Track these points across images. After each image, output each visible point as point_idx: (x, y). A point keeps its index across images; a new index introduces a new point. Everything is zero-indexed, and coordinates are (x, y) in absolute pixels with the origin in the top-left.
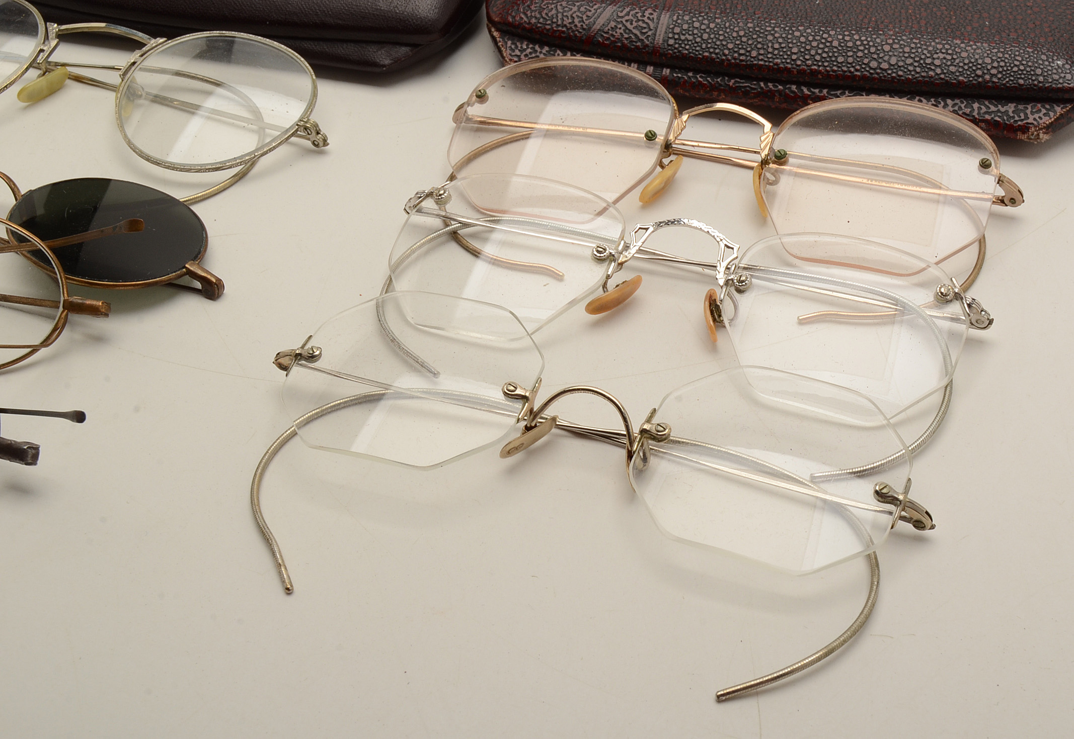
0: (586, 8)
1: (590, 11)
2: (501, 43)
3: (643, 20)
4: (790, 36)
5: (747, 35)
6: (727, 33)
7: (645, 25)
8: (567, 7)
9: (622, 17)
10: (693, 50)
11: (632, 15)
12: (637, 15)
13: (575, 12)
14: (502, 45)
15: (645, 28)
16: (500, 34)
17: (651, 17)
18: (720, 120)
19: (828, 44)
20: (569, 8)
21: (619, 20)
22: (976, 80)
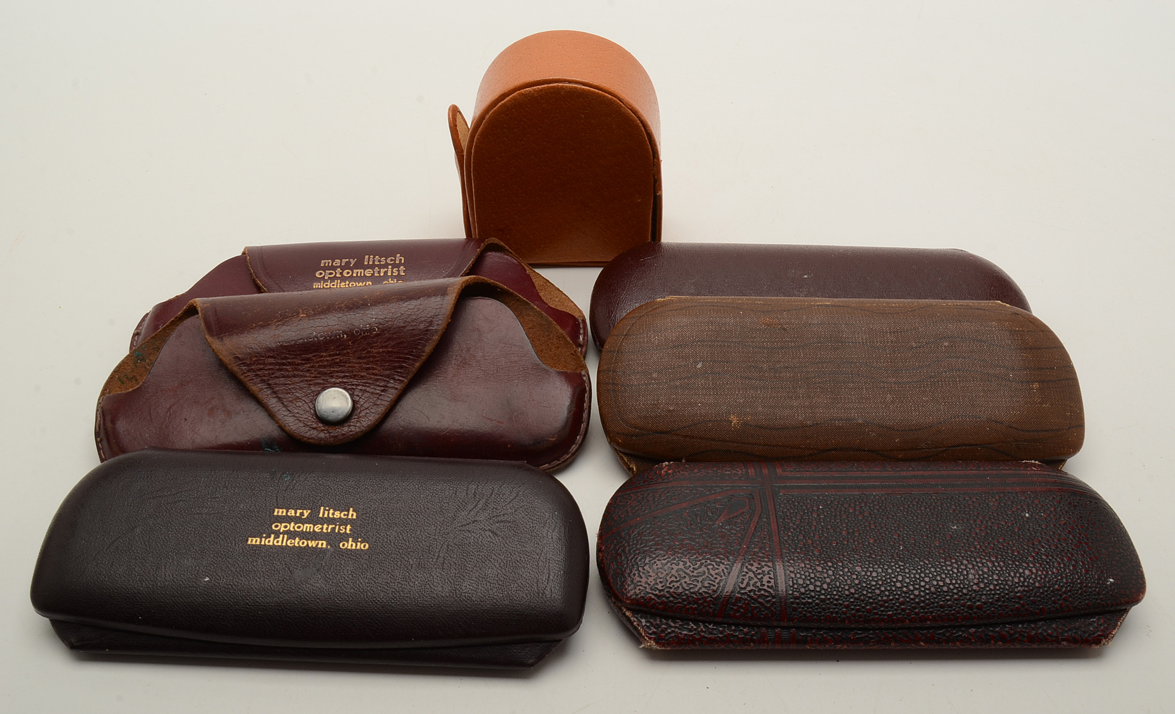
0: (709, 583)
1: (714, 586)
2: (636, 623)
3: (764, 589)
4: (894, 589)
5: (857, 592)
6: (840, 592)
7: (767, 594)
8: (691, 584)
9: (745, 588)
10: (816, 612)
11: (753, 585)
12: (757, 585)
13: (700, 588)
14: (638, 625)
15: (768, 596)
16: (632, 613)
17: (770, 585)
18: (838, 661)
19: (927, 592)
20: (694, 585)
21: (742, 592)
22: (1053, 607)
